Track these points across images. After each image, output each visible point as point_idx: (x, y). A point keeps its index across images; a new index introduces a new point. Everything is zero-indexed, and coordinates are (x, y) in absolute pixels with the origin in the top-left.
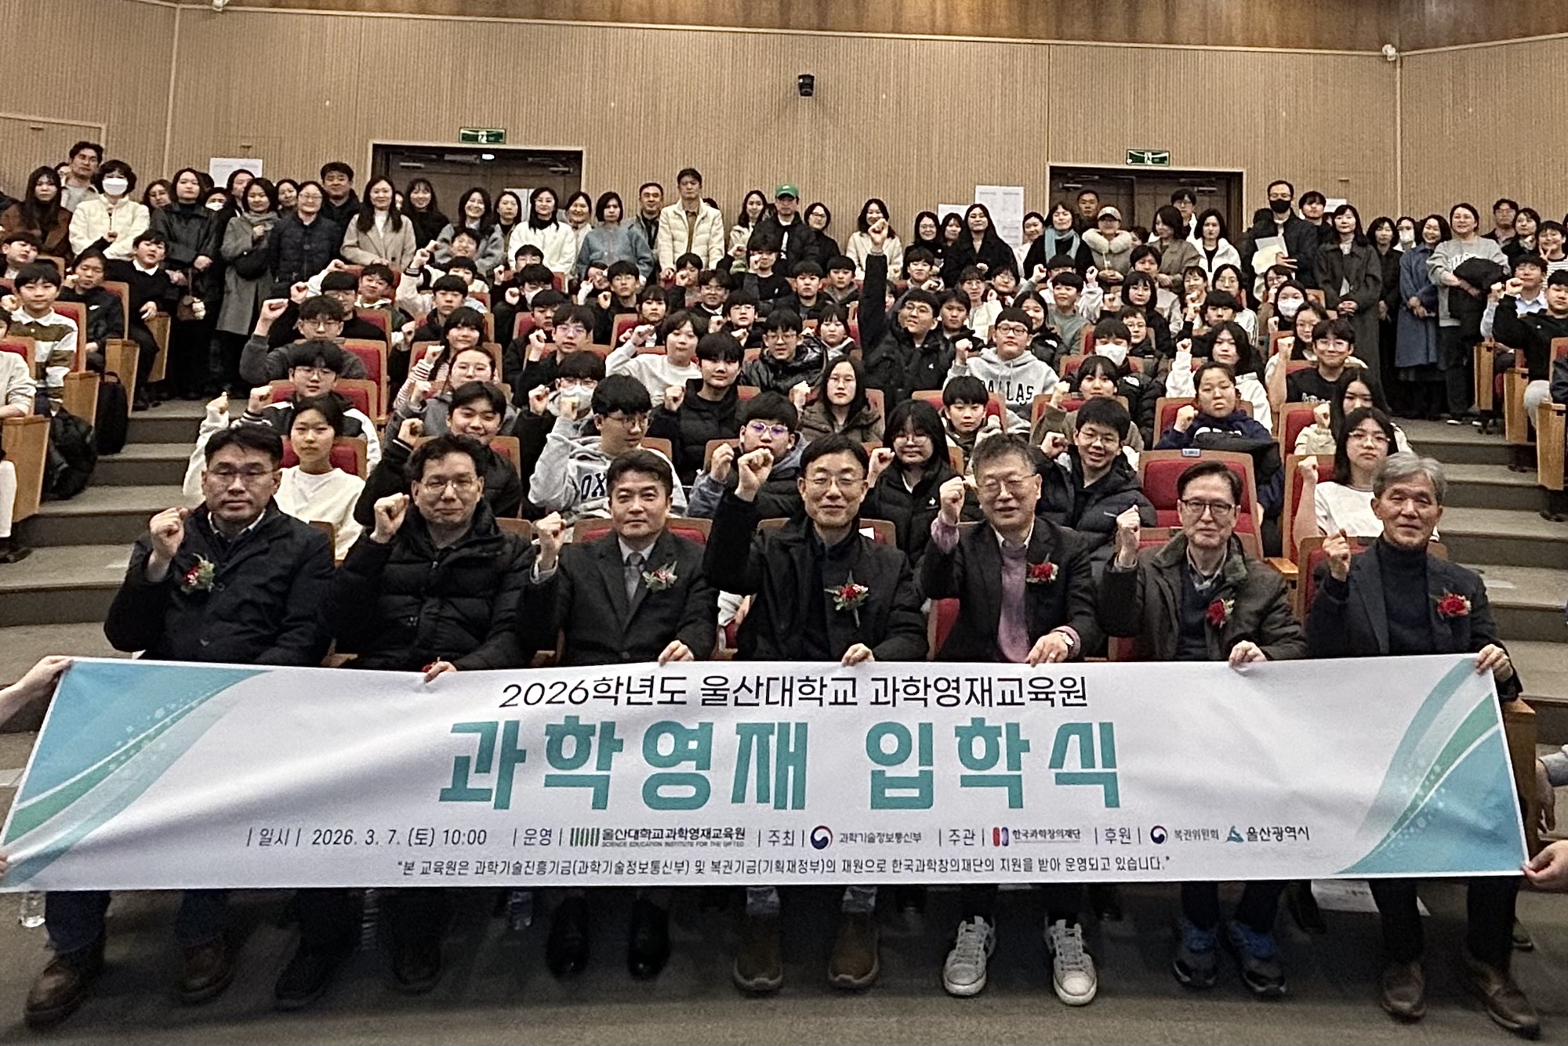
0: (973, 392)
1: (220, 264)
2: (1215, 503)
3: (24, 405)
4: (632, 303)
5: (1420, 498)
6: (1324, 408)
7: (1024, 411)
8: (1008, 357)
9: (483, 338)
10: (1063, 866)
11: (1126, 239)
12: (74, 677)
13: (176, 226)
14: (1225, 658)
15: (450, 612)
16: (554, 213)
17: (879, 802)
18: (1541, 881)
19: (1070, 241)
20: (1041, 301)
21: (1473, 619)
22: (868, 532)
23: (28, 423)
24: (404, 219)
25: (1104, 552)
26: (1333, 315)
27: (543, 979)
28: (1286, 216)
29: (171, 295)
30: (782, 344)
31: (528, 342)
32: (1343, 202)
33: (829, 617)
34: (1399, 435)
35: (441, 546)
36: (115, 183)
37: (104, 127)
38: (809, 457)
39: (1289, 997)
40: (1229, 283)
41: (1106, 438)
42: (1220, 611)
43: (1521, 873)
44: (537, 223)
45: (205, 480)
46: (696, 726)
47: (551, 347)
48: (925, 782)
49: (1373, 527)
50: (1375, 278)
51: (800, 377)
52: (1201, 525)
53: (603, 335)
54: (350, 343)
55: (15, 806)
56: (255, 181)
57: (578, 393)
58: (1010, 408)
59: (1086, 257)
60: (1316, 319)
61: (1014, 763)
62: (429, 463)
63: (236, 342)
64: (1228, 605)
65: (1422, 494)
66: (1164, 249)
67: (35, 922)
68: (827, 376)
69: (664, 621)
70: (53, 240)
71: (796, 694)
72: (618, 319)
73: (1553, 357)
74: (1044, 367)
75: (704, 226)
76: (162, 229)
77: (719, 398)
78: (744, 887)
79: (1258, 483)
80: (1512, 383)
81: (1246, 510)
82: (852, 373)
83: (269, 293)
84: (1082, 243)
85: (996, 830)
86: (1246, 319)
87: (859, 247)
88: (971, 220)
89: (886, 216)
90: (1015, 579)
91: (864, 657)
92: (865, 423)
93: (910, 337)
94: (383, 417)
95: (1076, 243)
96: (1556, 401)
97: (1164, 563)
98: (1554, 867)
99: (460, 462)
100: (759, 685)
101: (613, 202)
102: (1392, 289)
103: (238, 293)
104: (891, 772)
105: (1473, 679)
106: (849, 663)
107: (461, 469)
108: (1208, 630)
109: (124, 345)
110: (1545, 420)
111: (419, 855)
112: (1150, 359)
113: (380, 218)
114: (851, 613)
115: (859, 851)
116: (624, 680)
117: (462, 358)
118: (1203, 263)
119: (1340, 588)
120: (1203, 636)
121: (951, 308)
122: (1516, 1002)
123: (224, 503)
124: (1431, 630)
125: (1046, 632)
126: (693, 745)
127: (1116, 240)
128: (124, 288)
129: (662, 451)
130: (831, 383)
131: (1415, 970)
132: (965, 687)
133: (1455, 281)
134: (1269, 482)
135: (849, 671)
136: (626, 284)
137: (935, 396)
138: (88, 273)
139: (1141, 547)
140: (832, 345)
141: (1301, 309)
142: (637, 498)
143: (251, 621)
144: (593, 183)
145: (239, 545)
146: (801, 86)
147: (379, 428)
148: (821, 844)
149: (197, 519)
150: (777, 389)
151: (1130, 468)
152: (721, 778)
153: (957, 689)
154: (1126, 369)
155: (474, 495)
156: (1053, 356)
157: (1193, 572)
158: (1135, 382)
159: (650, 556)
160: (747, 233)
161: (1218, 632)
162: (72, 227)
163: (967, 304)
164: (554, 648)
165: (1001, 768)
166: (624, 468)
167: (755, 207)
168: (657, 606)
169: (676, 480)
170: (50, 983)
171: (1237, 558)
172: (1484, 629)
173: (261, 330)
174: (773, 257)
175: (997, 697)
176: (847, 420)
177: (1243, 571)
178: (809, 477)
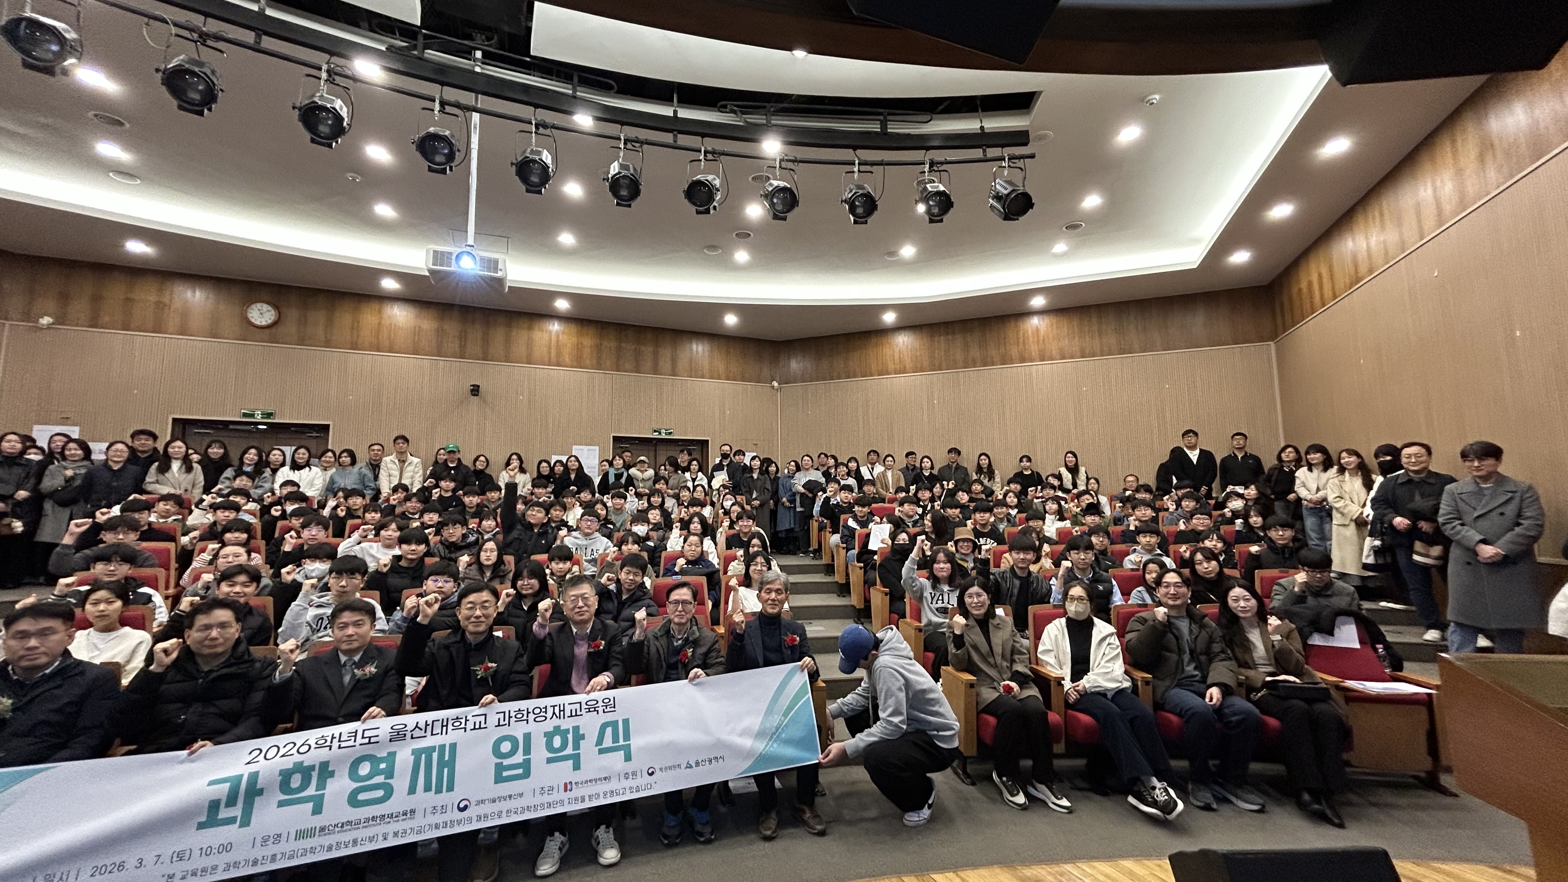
1: (38, 496)
2: (684, 602)
6: (741, 552)
7: (593, 561)
8: (587, 535)
11: (651, 472)
14: (686, 677)
15: (212, 710)
16: (308, 461)
17: (499, 779)
18: (827, 763)
19: (622, 474)
20: (605, 505)
21: (800, 646)
22: (498, 634)
24: (196, 465)
25: (628, 633)
26: (748, 507)
28: (727, 462)
30: (455, 533)
31: (284, 539)
32: (754, 455)
33: (473, 683)
34: (774, 563)
35: (206, 668)
39: (716, 839)
40: (700, 494)
41: (635, 574)
42: (686, 655)
45: (6, 644)
46: (385, 755)
47: (300, 541)
48: (526, 765)
50: (768, 490)
51: (464, 551)
52: (678, 613)
54: (145, 545)
56: (71, 441)
57: (318, 567)
58: (586, 561)
59: (630, 481)
60: (740, 510)
61: (577, 747)
62: (199, 617)
64: (690, 652)
65: (780, 589)
66: (670, 477)
68: (480, 550)
69: (366, 696)
71: (450, 727)
72: (350, 523)
73: (841, 523)
74: (605, 540)
75: (410, 468)
77: (413, 565)
79: (709, 590)
82: (495, 547)
84: (628, 475)
85: (566, 784)
86: (707, 511)
88: (570, 464)
89: (521, 461)
90: (581, 650)
91: (492, 701)
92: (502, 574)
93: (531, 526)
95: (625, 475)
96: (842, 543)
97: (659, 634)
98: (832, 756)
99: (224, 615)
100: (427, 725)
102: (775, 495)
103: (54, 517)
104: (506, 762)
106: (484, 706)
107: (223, 619)
108: (680, 665)
110: (838, 552)
111: (177, 866)
112: (661, 532)
113: (176, 465)
114: (486, 678)
115: (487, 809)
118: (689, 484)
119: (741, 637)
120: (677, 668)
121: (556, 510)
122: (817, 820)
123: (22, 657)
124: (782, 653)
125: (596, 676)
126: (383, 766)
127: (646, 473)
129: (372, 598)
130: (482, 554)
131: (774, 814)
132: (550, 711)
133: (803, 490)
134: (714, 589)
135: (482, 711)
136: (357, 502)
137: (544, 557)
139: (647, 627)
140: (487, 532)
141: (733, 505)
142: (351, 627)
145: (35, 685)
146: (472, 390)
148: (463, 809)
150: (449, 558)
151: (646, 588)
152: (401, 782)
153: (545, 712)
154: (648, 538)
155: (234, 634)
156: (611, 533)
157: (673, 637)
158: (652, 544)
159: (360, 659)
161: (685, 666)
163: (565, 508)
164: (291, 721)
165: (569, 751)
168: (364, 688)
169: (381, 614)
171: (695, 628)
172: (805, 650)
173: (68, 540)
175: (568, 713)
176: (492, 573)
177: (697, 634)
178: (463, 607)
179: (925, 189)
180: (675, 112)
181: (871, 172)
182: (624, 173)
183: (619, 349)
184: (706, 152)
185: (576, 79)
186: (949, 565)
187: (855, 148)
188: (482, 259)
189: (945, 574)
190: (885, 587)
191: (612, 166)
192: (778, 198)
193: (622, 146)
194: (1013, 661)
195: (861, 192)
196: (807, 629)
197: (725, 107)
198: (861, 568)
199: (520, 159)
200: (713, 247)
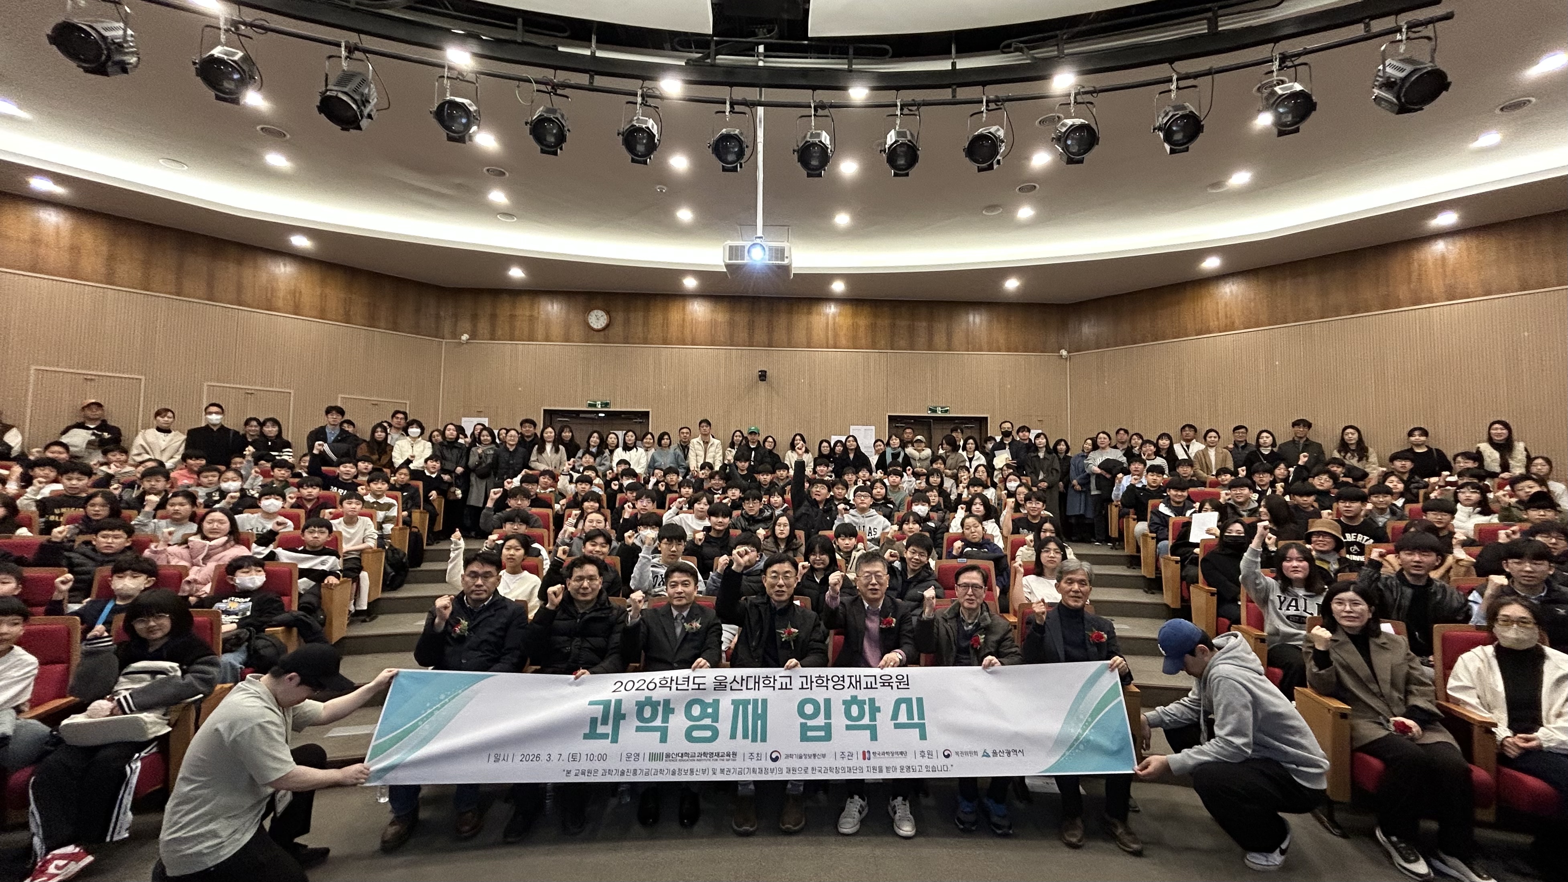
0: (849, 531)
1: (468, 471)
2: (974, 586)
3: (372, 543)
4: (676, 488)
5: (1081, 582)
6: (1030, 537)
9: (601, 507)
10: (899, 770)
11: (928, 452)
12: (400, 679)
13: (445, 451)
14: (980, 664)
15: (587, 645)
16: (635, 443)
17: (804, 738)
18: (1144, 775)
19: (899, 453)
21: (1108, 644)
22: (797, 603)
23: (374, 552)
24: (561, 447)
25: (918, 612)
26: (1035, 489)
27: (637, 827)
28: (1010, 439)
29: (445, 487)
30: (752, 507)
31: (623, 508)
32: (1040, 431)
33: (779, 645)
34: (1068, 550)
35: (581, 611)
36: (414, 431)
37: (408, 402)
38: (768, 565)
39: (1014, 836)
40: (982, 474)
42: (977, 641)
43: (1132, 772)
44: (627, 448)
45: (463, 579)
46: (711, 701)
47: (635, 511)
48: (826, 728)
49: (1056, 597)
50: (1057, 470)
51: (761, 524)
52: (967, 597)
53: (662, 505)
54: (534, 510)
55: (373, 743)
56: (485, 428)
57: (650, 533)
59: (907, 460)
60: (1026, 491)
61: (873, 718)
62: (576, 569)
63: (478, 510)
64: (982, 638)
65: (1083, 580)
66: (947, 456)
67: (384, 800)
68: (775, 524)
69: (695, 648)
70: (384, 460)
71: (761, 685)
72: (669, 496)
73: (1149, 510)
74: (884, 518)
75: (712, 449)
76: (438, 453)
77: (721, 535)
78: (736, 782)
79: (996, 576)
80: (1128, 522)
81: (990, 589)
82: (788, 522)
83: (492, 484)
84: (905, 454)
85: (864, 752)
86: (990, 493)
87: (791, 458)
88: (848, 444)
89: (804, 441)
90: (873, 625)
91: (796, 665)
92: (795, 547)
93: (816, 503)
94: (551, 547)
95: (902, 454)
96: (1151, 532)
97: (948, 616)
98: (1150, 769)
99: (591, 569)
100: (742, 680)
101: (666, 437)
102: (1065, 476)
103: (477, 487)
104: (810, 723)
105: (1108, 675)
106: (788, 668)
107: (591, 573)
108: (972, 651)
109: (421, 513)
110: (1145, 542)
111: (573, 766)
113: (549, 447)
114: (789, 642)
115: (795, 763)
116: (674, 678)
117: (590, 517)
118: (967, 464)
119: (1040, 629)
120: (969, 653)
121: (838, 489)
122: (1130, 838)
123: (473, 591)
124: (1086, 650)
125: (889, 652)
126: (710, 710)
127: (923, 453)
128: (420, 484)
129: (692, 563)
130: (777, 527)
131: (1079, 822)
132: (847, 680)
133: (1098, 471)
134: (1002, 575)
136: (673, 478)
137: (830, 533)
138: (402, 477)
139: (937, 607)
140: (777, 508)
141: (1019, 486)
142: (680, 586)
143: (487, 650)
144: (655, 427)
145: (480, 613)
146: (760, 376)
147: (549, 553)
148: (775, 760)
149: (458, 600)
150: (750, 530)
151: (931, 569)
152: (724, 726)
153: (843, 681)
154: (928, 518)
155: (598, 586)
156: (888, 512)
157: (964, 621)
158: (933, 525)
159: (688, 615)
160: (734, 452)
161: (977, 652)
162: (393, 454)
163: (847, 486)
164: (639, 662)
165: (866, 720)
166: (673, 571)
167: (738, 438)
168: (692, 640)
169: (700, 577)
170: (392, 830)
171: (986, 614)
172: (1114, 649)
173: (490, 504)
174: (747, 464)
175: (864, 685)
176: (786, 546)
177: (989, 620)
178: (768, 575)
179: (1273, 93)
180: (954, 64)
181: (1195, 86)
182: (901, 141)
183: (893, 326)
184: (988, 102)
185: (851, 51)
186: (1305, 564)
187: (1171, 61)
188: (771, 249)
189: (1300, 575)
190: (1209, 585)
191: (888, 136)
192: (1073, 139)
193: (898, 113)
194: (1408, 693)
195: (1180, 113)
196: (1115, 626)
197: (1009, 46)
198: (1177, 562)
199: (801, 145)
200: (992, 207)
